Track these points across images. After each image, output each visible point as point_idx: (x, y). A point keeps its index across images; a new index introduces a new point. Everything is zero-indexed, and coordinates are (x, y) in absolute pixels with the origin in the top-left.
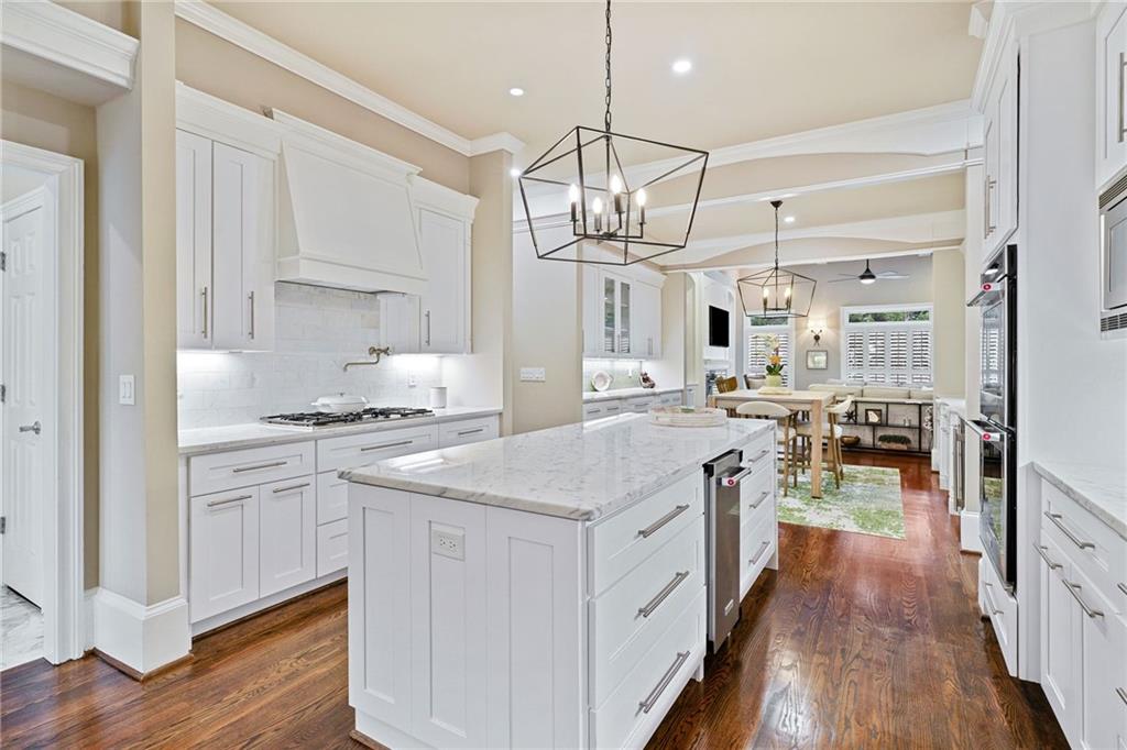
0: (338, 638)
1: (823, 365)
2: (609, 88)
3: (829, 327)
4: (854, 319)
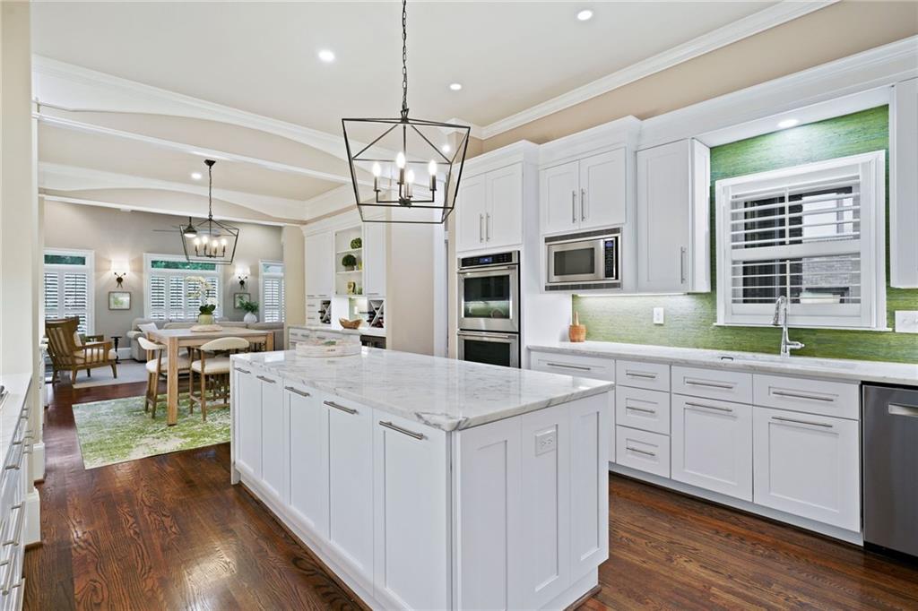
0: (162, 595)
1: (126, 306)
2: (405, 75)
3: (134, 271)
4: (154, 263)
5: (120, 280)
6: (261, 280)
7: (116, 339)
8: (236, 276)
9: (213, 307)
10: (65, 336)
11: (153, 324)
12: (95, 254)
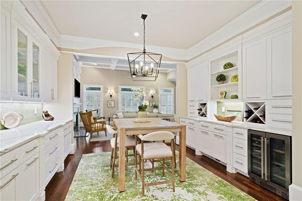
1: (113, 106)
3: (115, 92)
5: (111, 96)
6: (159, 95)
7: (109, 118)
8: (150, 94)
9: (146, 107)
10: (88, 118)
11: (121, 112)
12: (104, 86)
